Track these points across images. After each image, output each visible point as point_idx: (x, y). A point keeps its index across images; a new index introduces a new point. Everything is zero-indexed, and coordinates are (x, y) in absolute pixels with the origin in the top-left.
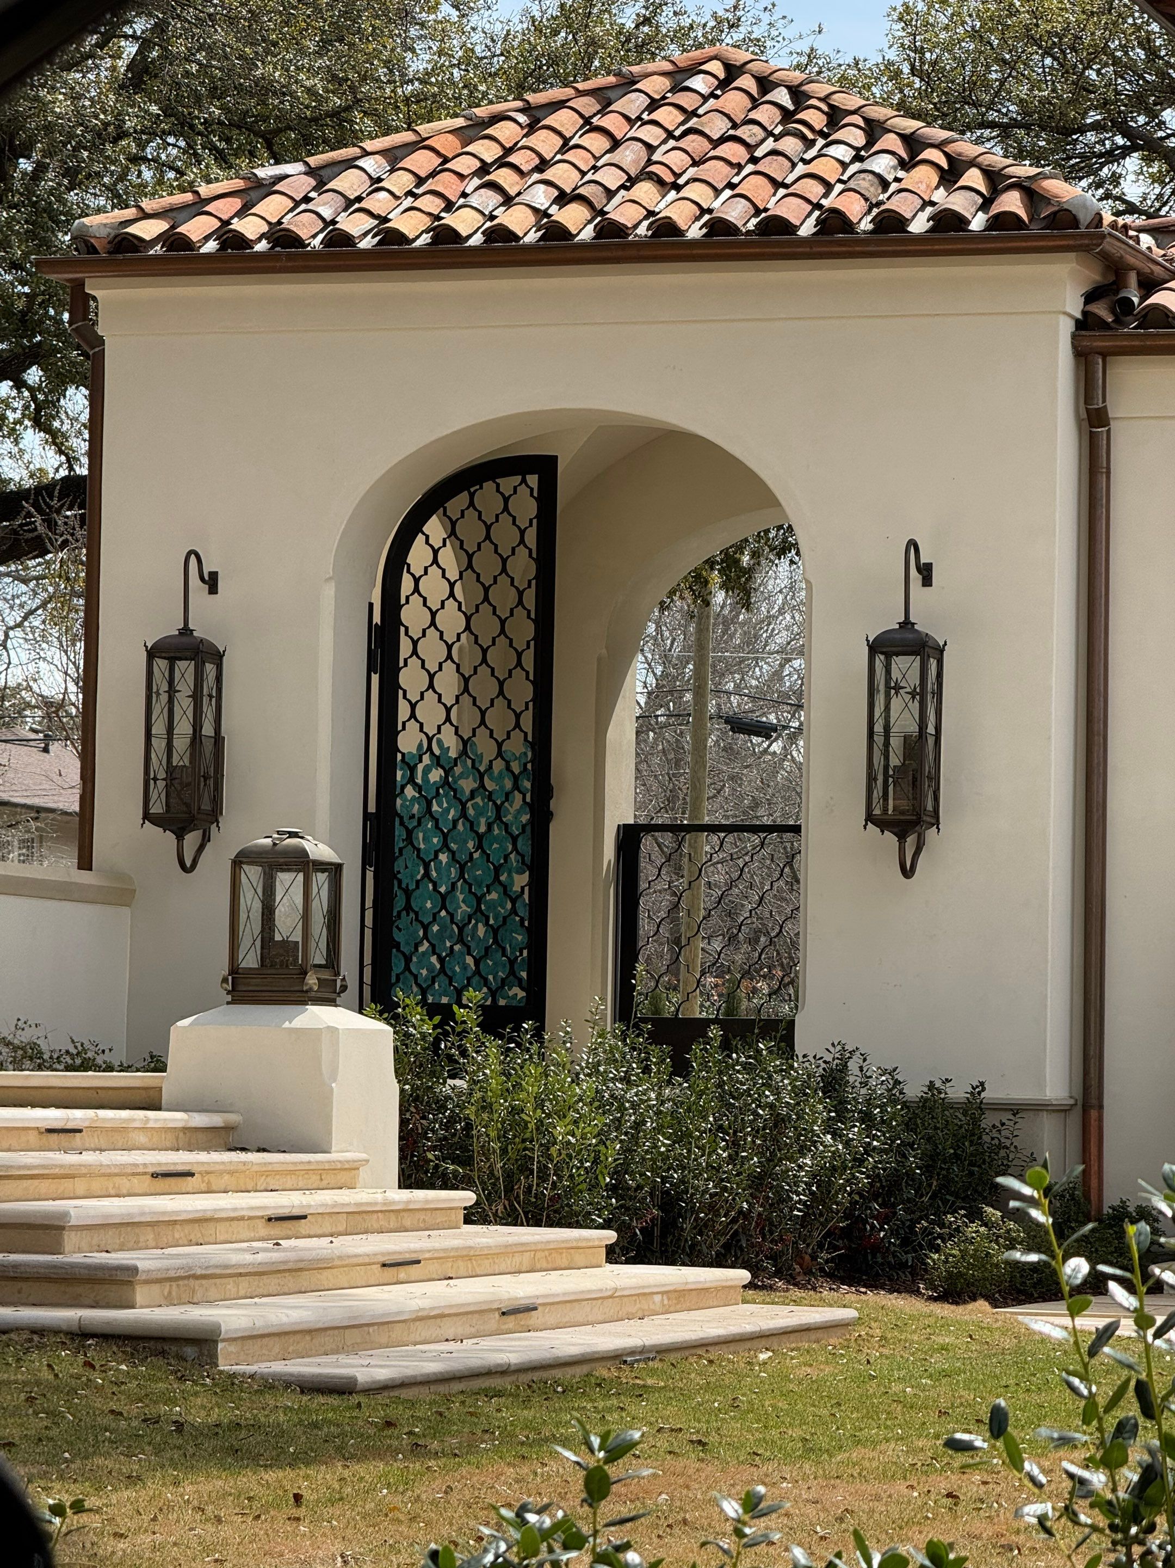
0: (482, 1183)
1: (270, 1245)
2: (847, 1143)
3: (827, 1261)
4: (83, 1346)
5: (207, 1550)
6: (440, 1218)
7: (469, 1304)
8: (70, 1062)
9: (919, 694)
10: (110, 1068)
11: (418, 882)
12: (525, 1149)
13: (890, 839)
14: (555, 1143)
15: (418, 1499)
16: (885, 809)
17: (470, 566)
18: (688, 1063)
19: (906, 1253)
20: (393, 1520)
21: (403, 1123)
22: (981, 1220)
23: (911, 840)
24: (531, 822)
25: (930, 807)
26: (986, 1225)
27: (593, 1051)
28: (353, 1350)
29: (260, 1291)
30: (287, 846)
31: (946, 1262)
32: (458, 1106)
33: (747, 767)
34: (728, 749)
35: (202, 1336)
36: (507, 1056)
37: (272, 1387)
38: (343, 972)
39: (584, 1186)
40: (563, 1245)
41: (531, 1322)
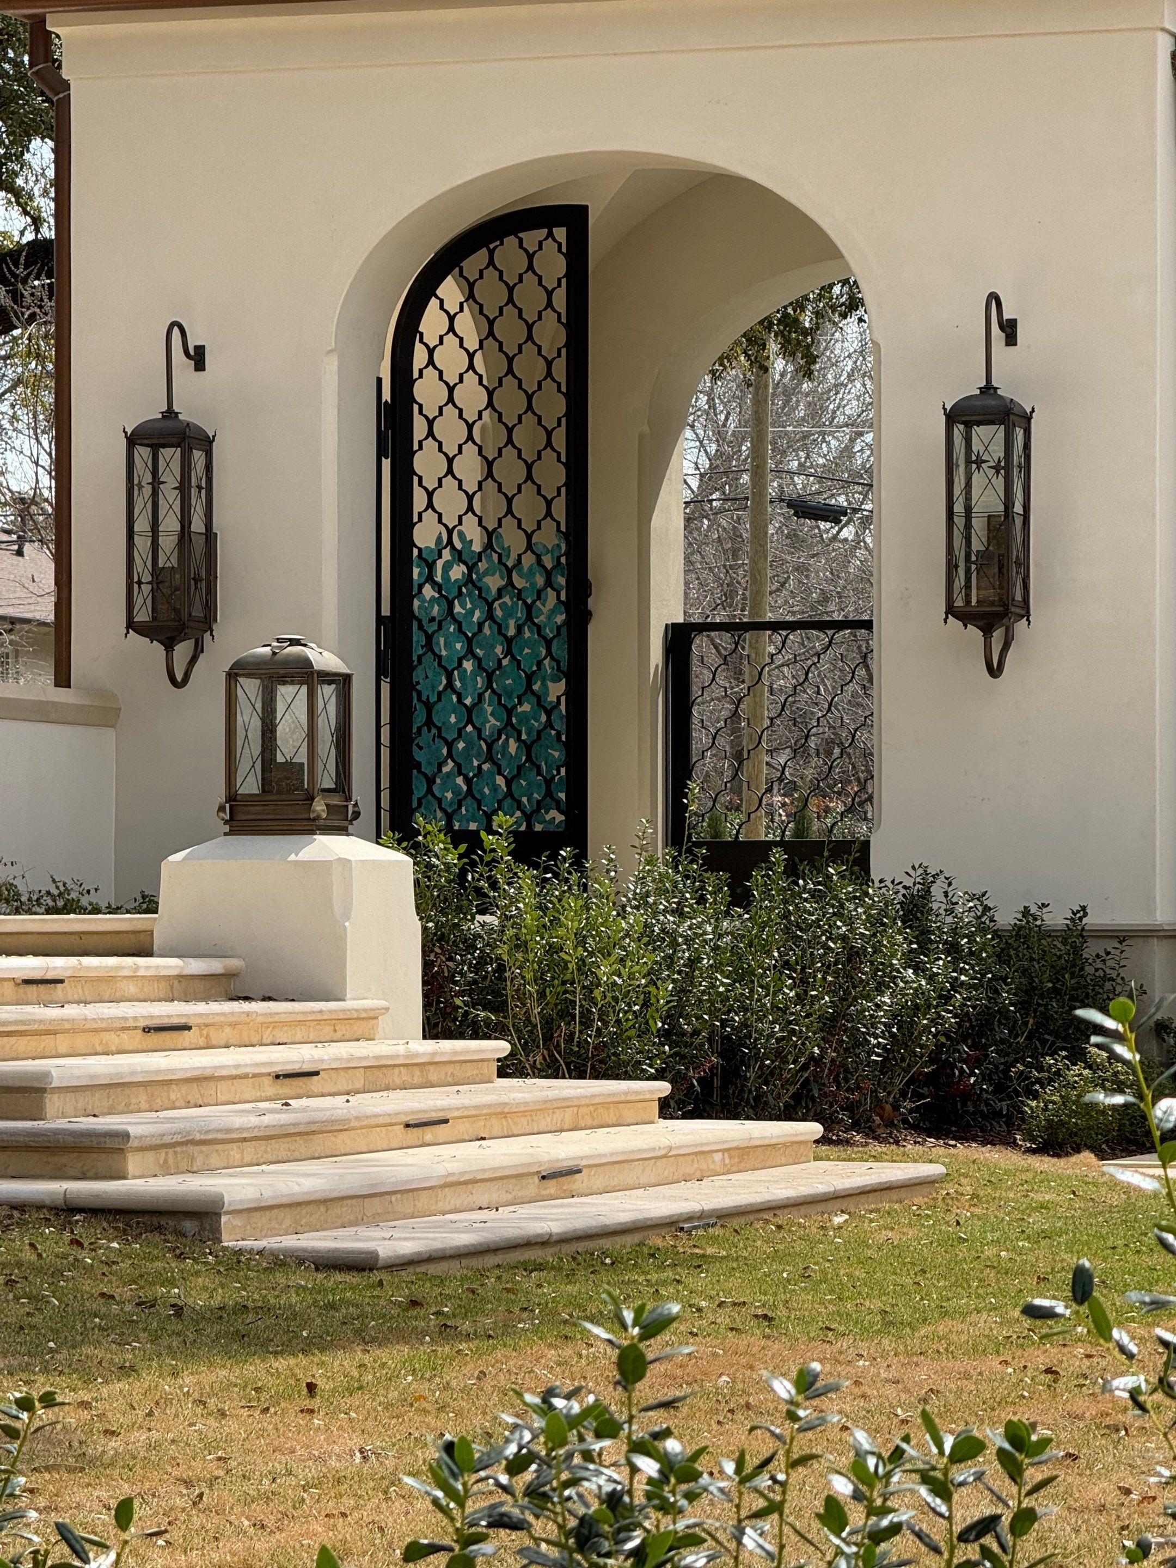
0: (518, 1031)
1: (278, 1105)
2: (931, 978)
3: (911, 1111)
4: (70, 1223)
5: (209, 1447)
6: (470, 1071)
7: (504, 1168)
8: (51, 903)
9: (1004, 468)
10: (96, 910)
11: (440, 694)
12: (565, 992)
13: (974, 633)
14: (599, 985)
15: (447, 1386)
16: (968, 602)
17: (491, 333)
18: (748, 891)
19: (1000, 1101)
20: (417, 1410)
21: (427, 965)
22: (1085, 1062)
23: (998, 634)
24: (567, 622)
25: (1018, 597)
26: (1090, 1067)
27: (641, 880)
28: (374, 1220)
29: (268, 1157)
30: (288, 655)
31: (1046, 1109)
32: (488, 945)
33: (813, 556)
34: (792, 536)
35: (204, 1210)
36: (544, 887)
37: (283, 1264)
38: (355, 796)
39: (633, 1032)
40: (609, 1100)
41: (574, 1187)
